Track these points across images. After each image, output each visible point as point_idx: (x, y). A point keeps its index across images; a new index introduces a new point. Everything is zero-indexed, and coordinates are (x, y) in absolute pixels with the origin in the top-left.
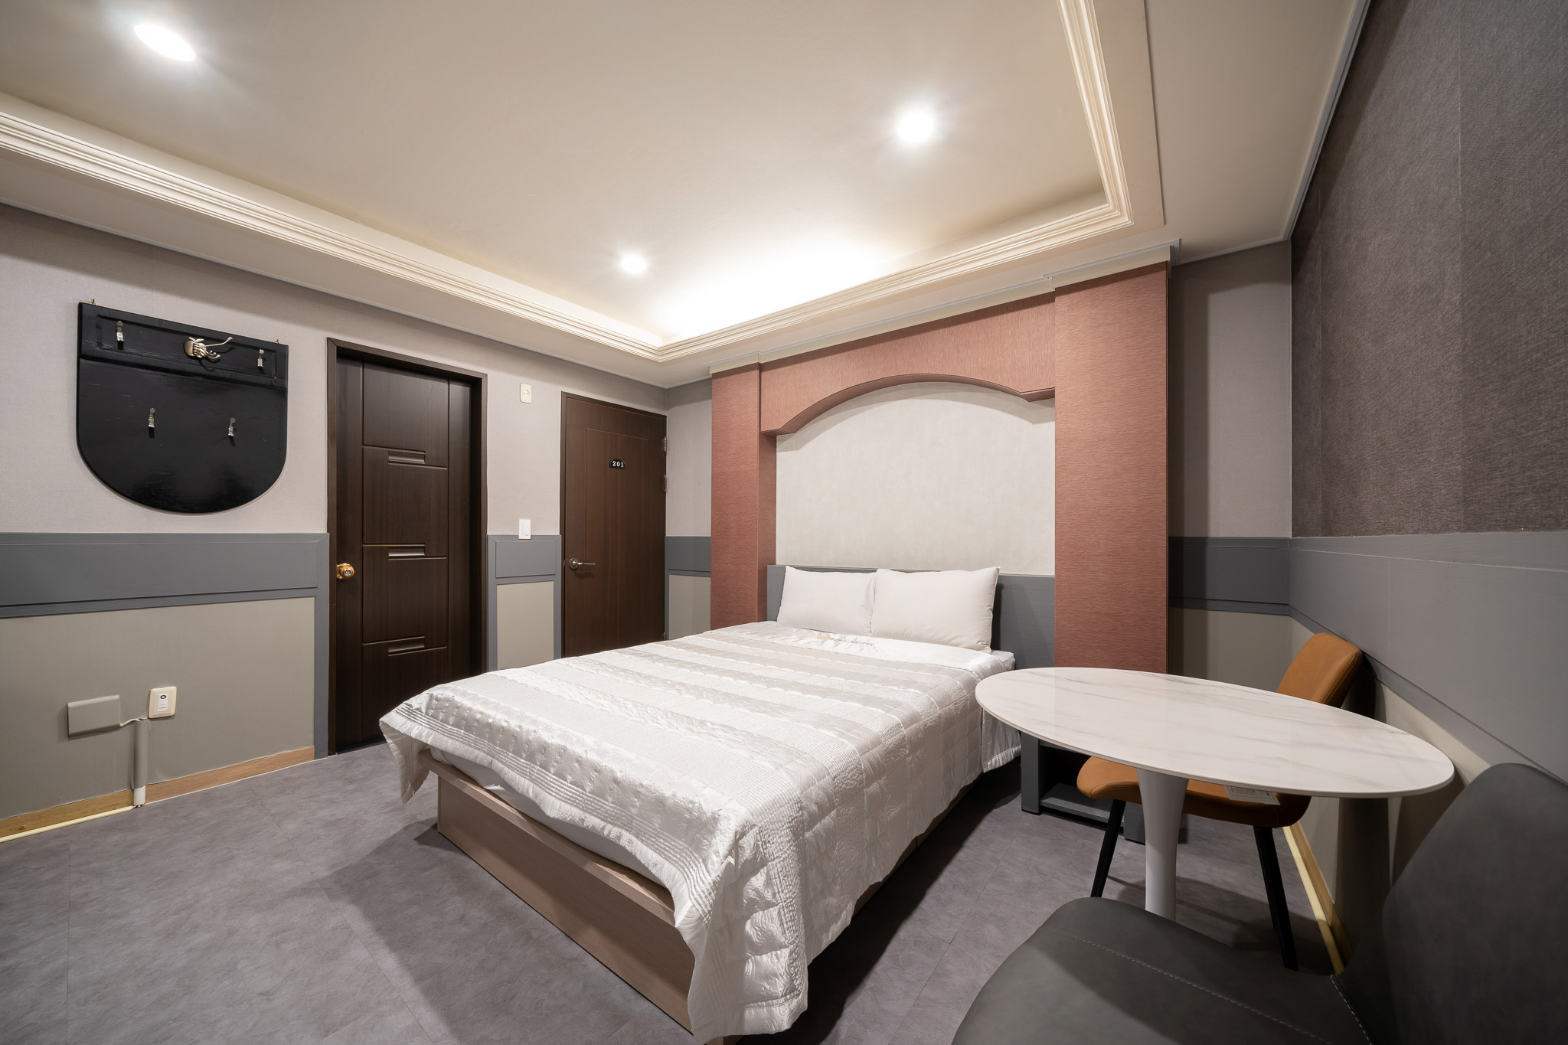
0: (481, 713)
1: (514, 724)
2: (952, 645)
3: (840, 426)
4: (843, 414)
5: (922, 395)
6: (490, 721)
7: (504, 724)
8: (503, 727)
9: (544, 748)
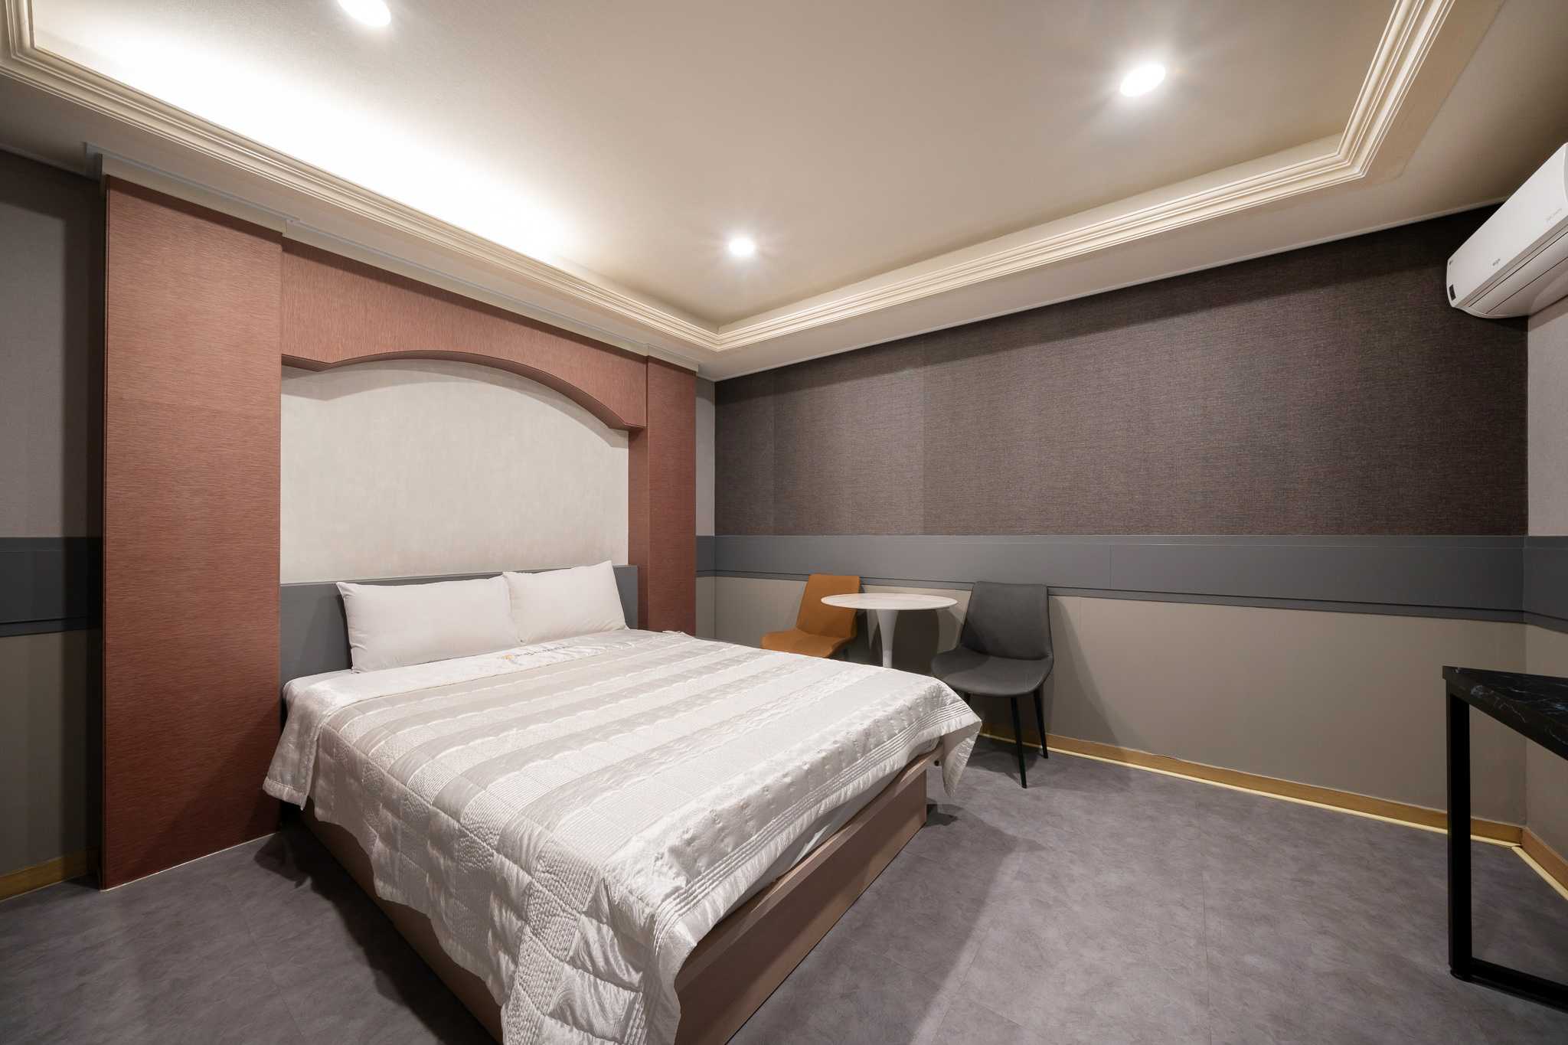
0: (785, 776)
1: (828, 747)
2: (605, 631)
3: (408, 388)
4: (415, 374)
5: (522, 389)
6: (806, 767)
7: (823, 754)
8: (824, 758)
9: (867, 734)
